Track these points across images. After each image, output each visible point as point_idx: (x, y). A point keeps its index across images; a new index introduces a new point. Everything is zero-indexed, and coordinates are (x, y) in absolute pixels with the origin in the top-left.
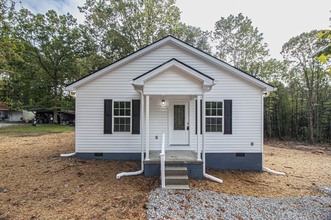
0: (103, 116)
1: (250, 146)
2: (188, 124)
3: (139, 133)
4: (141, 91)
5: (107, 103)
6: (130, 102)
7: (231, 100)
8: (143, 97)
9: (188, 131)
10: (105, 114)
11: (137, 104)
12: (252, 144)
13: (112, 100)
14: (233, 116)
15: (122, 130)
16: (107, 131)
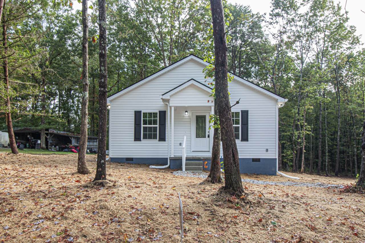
0: (134, 125)
1: (265, 152)
2: (209, 132)
3: (165, 141)
4: (167, 103)
5: (137, 114)
6: (157, 113)
7: (248, 111)
8: (169, 108)
9: (209, 138)
10: (135, 124)
11: (163, 114)
12: (267, 150)
13: (141, 111)
14: (249, 125)
15: (150, 137)
16: (137, 138)
